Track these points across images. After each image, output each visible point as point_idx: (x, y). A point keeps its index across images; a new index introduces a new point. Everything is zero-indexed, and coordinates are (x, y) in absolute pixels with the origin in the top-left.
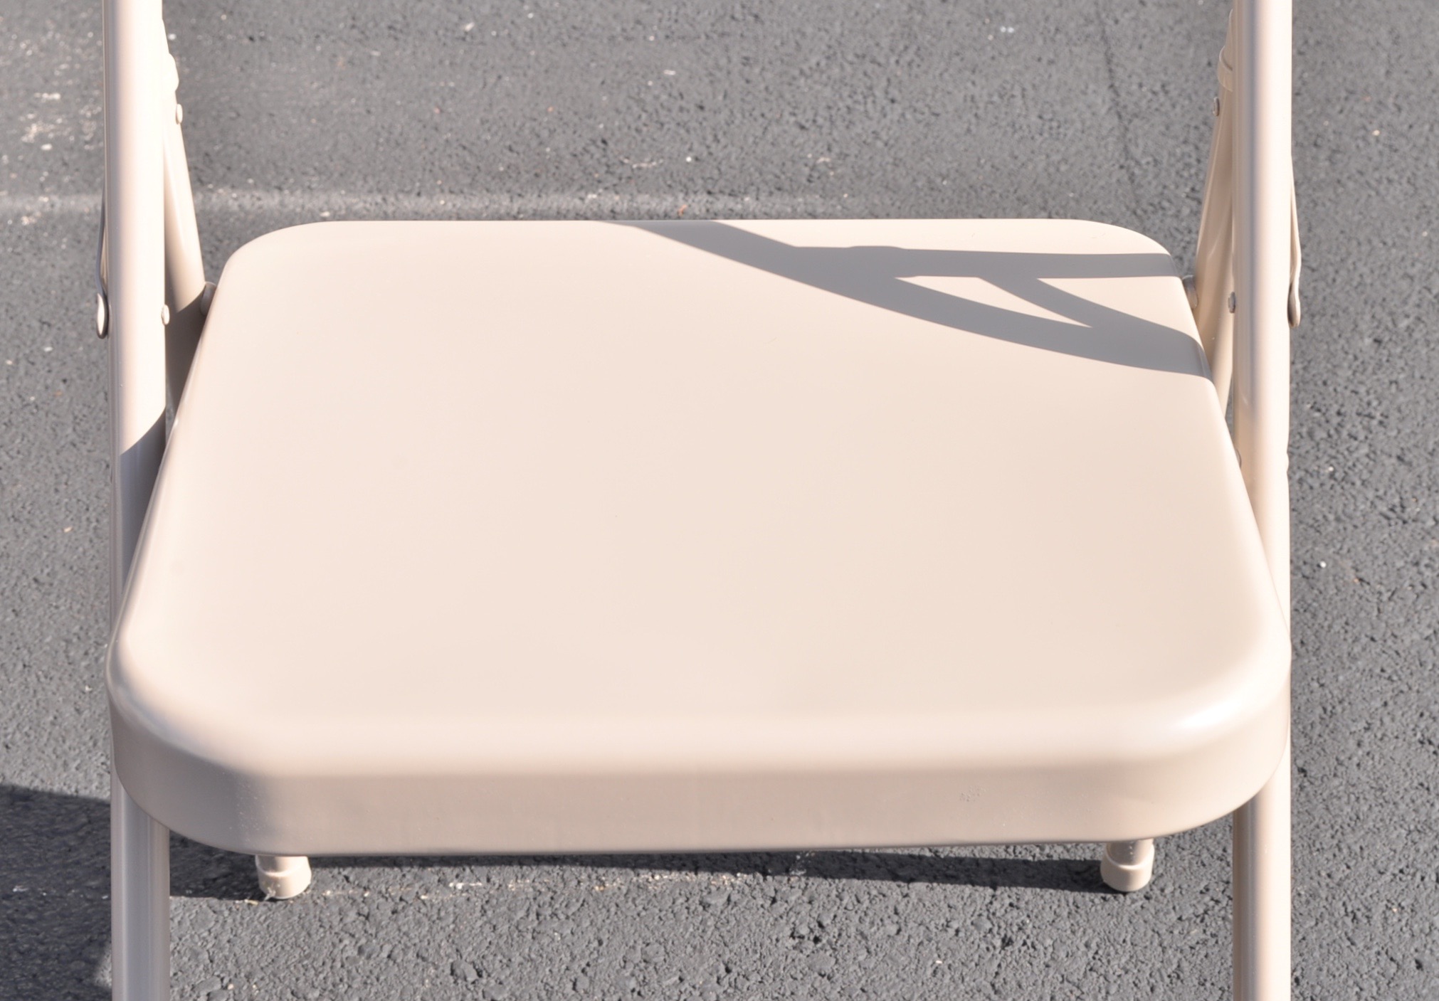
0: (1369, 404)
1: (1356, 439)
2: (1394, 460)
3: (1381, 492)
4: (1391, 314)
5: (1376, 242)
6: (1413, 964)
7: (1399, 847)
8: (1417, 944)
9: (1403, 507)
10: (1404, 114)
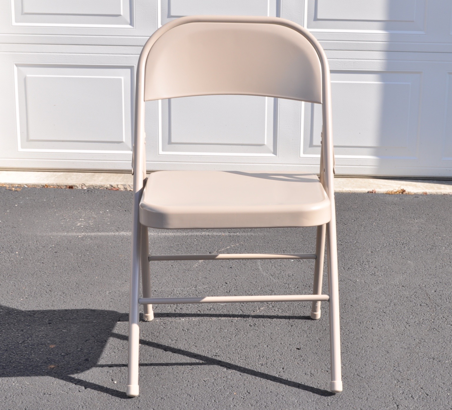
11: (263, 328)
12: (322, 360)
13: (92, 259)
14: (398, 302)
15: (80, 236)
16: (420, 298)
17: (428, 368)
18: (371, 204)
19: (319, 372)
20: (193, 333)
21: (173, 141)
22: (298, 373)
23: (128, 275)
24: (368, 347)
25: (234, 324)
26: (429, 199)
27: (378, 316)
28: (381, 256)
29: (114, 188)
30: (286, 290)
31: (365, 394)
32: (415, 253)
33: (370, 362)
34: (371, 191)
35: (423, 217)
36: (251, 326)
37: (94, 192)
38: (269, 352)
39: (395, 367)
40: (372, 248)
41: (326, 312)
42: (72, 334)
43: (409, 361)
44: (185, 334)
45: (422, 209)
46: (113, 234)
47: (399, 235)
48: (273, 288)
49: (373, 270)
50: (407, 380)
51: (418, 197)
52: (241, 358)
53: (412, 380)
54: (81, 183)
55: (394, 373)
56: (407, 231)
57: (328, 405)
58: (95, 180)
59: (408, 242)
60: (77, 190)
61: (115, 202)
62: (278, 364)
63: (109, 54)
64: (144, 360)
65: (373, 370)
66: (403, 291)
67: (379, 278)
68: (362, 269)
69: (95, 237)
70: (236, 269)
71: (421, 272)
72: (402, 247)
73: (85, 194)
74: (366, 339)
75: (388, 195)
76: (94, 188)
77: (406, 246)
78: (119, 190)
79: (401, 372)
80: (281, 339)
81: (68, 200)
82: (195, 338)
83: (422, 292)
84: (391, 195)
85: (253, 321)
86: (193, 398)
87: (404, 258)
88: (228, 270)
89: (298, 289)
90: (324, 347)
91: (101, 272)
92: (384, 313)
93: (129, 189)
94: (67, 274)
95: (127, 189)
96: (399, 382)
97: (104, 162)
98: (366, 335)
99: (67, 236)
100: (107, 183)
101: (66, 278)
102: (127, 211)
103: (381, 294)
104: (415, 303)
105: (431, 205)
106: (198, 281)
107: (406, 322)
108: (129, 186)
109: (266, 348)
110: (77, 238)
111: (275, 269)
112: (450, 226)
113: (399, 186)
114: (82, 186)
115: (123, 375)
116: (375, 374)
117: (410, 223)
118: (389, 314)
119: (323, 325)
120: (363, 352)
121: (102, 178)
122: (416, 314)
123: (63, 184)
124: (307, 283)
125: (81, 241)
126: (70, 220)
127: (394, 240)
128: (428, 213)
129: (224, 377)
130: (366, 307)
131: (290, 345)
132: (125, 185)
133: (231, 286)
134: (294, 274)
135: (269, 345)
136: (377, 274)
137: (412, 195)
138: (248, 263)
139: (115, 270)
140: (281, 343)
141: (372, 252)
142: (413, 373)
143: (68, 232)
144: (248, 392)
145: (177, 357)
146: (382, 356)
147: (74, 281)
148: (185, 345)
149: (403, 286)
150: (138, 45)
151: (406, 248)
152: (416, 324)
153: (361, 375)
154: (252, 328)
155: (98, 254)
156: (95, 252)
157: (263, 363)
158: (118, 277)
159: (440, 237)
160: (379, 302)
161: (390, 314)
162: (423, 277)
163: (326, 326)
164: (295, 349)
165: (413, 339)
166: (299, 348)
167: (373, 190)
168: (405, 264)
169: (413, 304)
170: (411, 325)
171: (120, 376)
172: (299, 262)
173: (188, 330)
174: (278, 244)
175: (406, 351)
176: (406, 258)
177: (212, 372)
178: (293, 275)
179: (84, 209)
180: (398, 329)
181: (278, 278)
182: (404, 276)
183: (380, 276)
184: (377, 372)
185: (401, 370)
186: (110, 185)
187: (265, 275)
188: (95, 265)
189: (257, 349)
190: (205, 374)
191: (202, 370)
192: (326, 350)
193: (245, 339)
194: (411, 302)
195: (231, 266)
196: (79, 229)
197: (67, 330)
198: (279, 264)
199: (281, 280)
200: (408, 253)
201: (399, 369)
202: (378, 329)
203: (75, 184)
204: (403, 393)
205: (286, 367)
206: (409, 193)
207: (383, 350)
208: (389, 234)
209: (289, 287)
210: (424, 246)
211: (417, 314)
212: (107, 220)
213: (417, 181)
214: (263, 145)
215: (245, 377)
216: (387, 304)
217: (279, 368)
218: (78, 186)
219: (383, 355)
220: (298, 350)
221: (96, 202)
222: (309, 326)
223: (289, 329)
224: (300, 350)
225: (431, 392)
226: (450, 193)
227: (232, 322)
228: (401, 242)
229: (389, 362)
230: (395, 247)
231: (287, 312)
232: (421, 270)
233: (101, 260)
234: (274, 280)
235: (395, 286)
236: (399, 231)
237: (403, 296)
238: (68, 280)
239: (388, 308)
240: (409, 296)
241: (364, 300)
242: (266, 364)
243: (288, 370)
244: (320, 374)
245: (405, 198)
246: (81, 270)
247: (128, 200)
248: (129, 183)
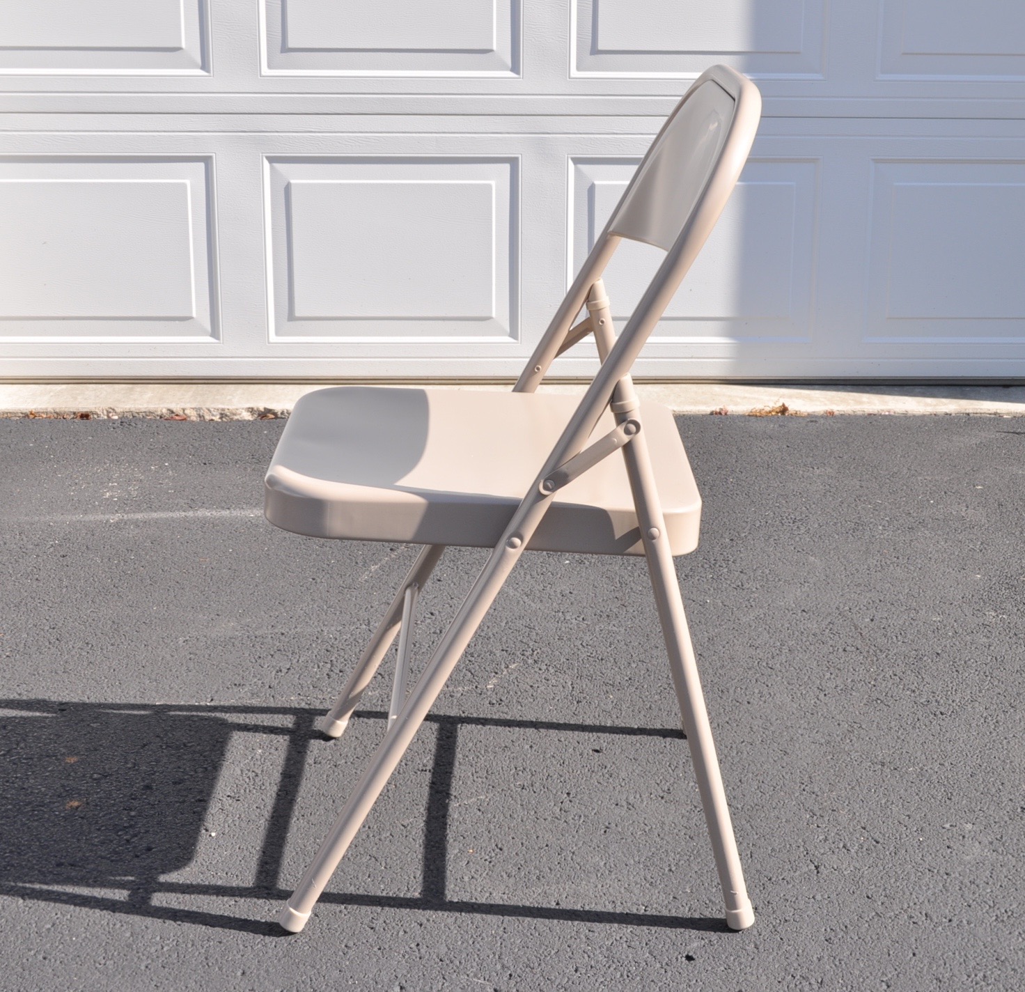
0: (728, 557)
1: (722, 567)
2: (739, 573)
3: (733, 581)
4: (738, 532)
5: (731, 512)
6: (746, 703)
7: (741, 673)
8: (748, 697)
9: (742, 586)
10: (744, 474)
11: (519, 707)
12: (649, 775)
13: (142, 568)
14: (798, 644)
15: (113, 519)
16: (841, 636)
17: (872, 785)
18: (721, 437)
19: (645, 799)
21: (298, 314)
22: (600, 802)
23: (221, 600)
24: (742, 742)
25: (455, 700)
26: (839, 425)
27: (758, 675)
28: (752, 547)
29: (177, 415)
30: (560, 624)
31: (745, 844)
32: (821, 539)
33: (751, 775)
34: (718, 410)
35: (832, 463)
36: (493, 704)
37: (134, 425)
38: (535, 759)
39: (803, 784)
40: (732, 531)
41: (648, 670)
42: (112, 731)
43: (832, 771)
44: (355, 727)
45: (828, 446)
46: (183, 514)
47: (784, 502)
48: (532, 622)
49: (738, 578)
50: (830, 811)
51: (816, 422)
52: (478, 775)
53: (841, 812)
54: (106, 406)
55: (802, 798)
56: (800, 493)
57: (670, 870)
58: (135, 400)
59: (804, 516)
60: (98, 422)
61: (182, 445)
62: (558, 784)
63: (158, 131)
64: (270, 783)
65: (758, 791)
66: (806, 622)
67: (752, 596)
68: (715, 577)
69: (145, 522)
70: (450, 582)
71: (839, 581)
72: (794, 528)
73: (117, 430)
74: (737, 725)
75: (753, 419)
76: (133, 417)
77: (802, 524)
78: (188, 419)
79: (817, 795)
81: (80, 444)
82: (376, 735)
83: (845, 623)
84: (759, 418)
85: (496, 694)
86: (384, 864)
87: (800, 550)
88: (434, 586)
89: (585, 622)
90: (652, 745)
91: (164, 597)
92: (769, 670)
93: (208, 417)
94: (90, 602)
95: (203, 416)
96: (816, 815)
97: (153, 361)
98: (736, 717)
99: (84, 522)
100: (161, 406)
101: (89, 611)
102: (208, 465)
103: (760, 629)
104: (831, 646)
105: (845, 437)
106: (372, 610)
107: (818, 688)
108: (209, 410)
109: (530, 751)
110: (105, 524)
111: (532, 582)
112: (887, 481)
113: (776, 399)
114: (108, 412)
115: (228, 818)
116: (764, 800)
117: (805, 477)
118: (780, 671)
119: (645, 699)
120: (734, 754)
121: (149, 395)
122: (837, 671)
123: (66, 410)
124: (603, 609)
125: (116, 531)
126: (88, 487)
127: (774, 514)
128: (841, 455)
129: (444, 817)
130: (732, 658)
131: (579, 743)
132: (200, 409)
133: (442, 621)
134: (574, 589)
135: (534, 745)
136: (746, 586)
137: (803, 418)
138: (474, 569)
139: (194, 592)
140: (559, 740)
141: (732, 540)
142: (843, 795)
143: (85, 512)
144: (499, 846)
145: (341, 775)
146: (775, 761)
147: (108, 617)
148: (355, 749)
149: (804, 611)
150: (220, 111)
151: (803, 530)
152: (840, 692)
154: (494, 709)
155: (154, 558)
156: (147, 554)
157: (526, 784)
158: (200, 607)
159: (870, 503)
160: (757, 645)
161: (783, 671)
162: (843, 590)
163: (650, 700)
164: (591, 752)
165: (836, 724)
166: (598, 749)
167: (722, 409)
168: (804, 564)
169: (829, 649)
170: (829, 693)
171: (222, 820)
172: (582, 565)
175: (824, 749)
176: (803, 550)
177: (418, 807)
178: (571, 593)
179: (115, 462)
180: (803, 702)
181: (541, 601)
182: (803, 590)
183: (754, 589)
184: (768, 795)
185: (816, 789)
186: (169, 410)
187: (512, 594)
188: (151, 582)
189: (509, 753)
190: (403, 810)
191: (396, 802)
192: (655, 752)
193: (483, 732)
194: (823, 643)
195: (438, 578)
196: (109, 506)
197: (101, 724)
198: (539, 570)
199: (547, 605)
200: (808, 539)
201: (813, 788)
202: (761, 703)
203: (93, 410)
204: (826, 840)
205: (574, 791)
206: (796, 413)
207: (776, 749)
208: (764, 502)
209: (565, 619)
210: (839, 524)
211: (839, 669)
212: (167, 484)
213: (810, 387)
214: (489, 318)
215: (489, 815)
216: (774, 649)
217: (560, 793)
218: (99, 413)
219: (776, 759)
220: (596, 754)
221: (141, 446)
222: (615, 702)
223: (575, 708)
224: (601, 754)
225: (884, 835)
226: (883, 411)
227: (452, 696)
228: (789, 517)
229: (789, 774)
230: (780, 528)
231: (567, 671)
232: (837, 575)
233: (161, 571)
234: (533, 604)
235: (787, 611)
236: (784, 493)
237: (805, 632)
238: (95, 615)
239: (776, 658)
240: (817, 631)
241: (725, 642)
242: (532, 786)
243: (579, 797)
244: (647, 803)
245: (791, 424)
246: (121, 594)
247: (209, 442)
248: (208, 405)
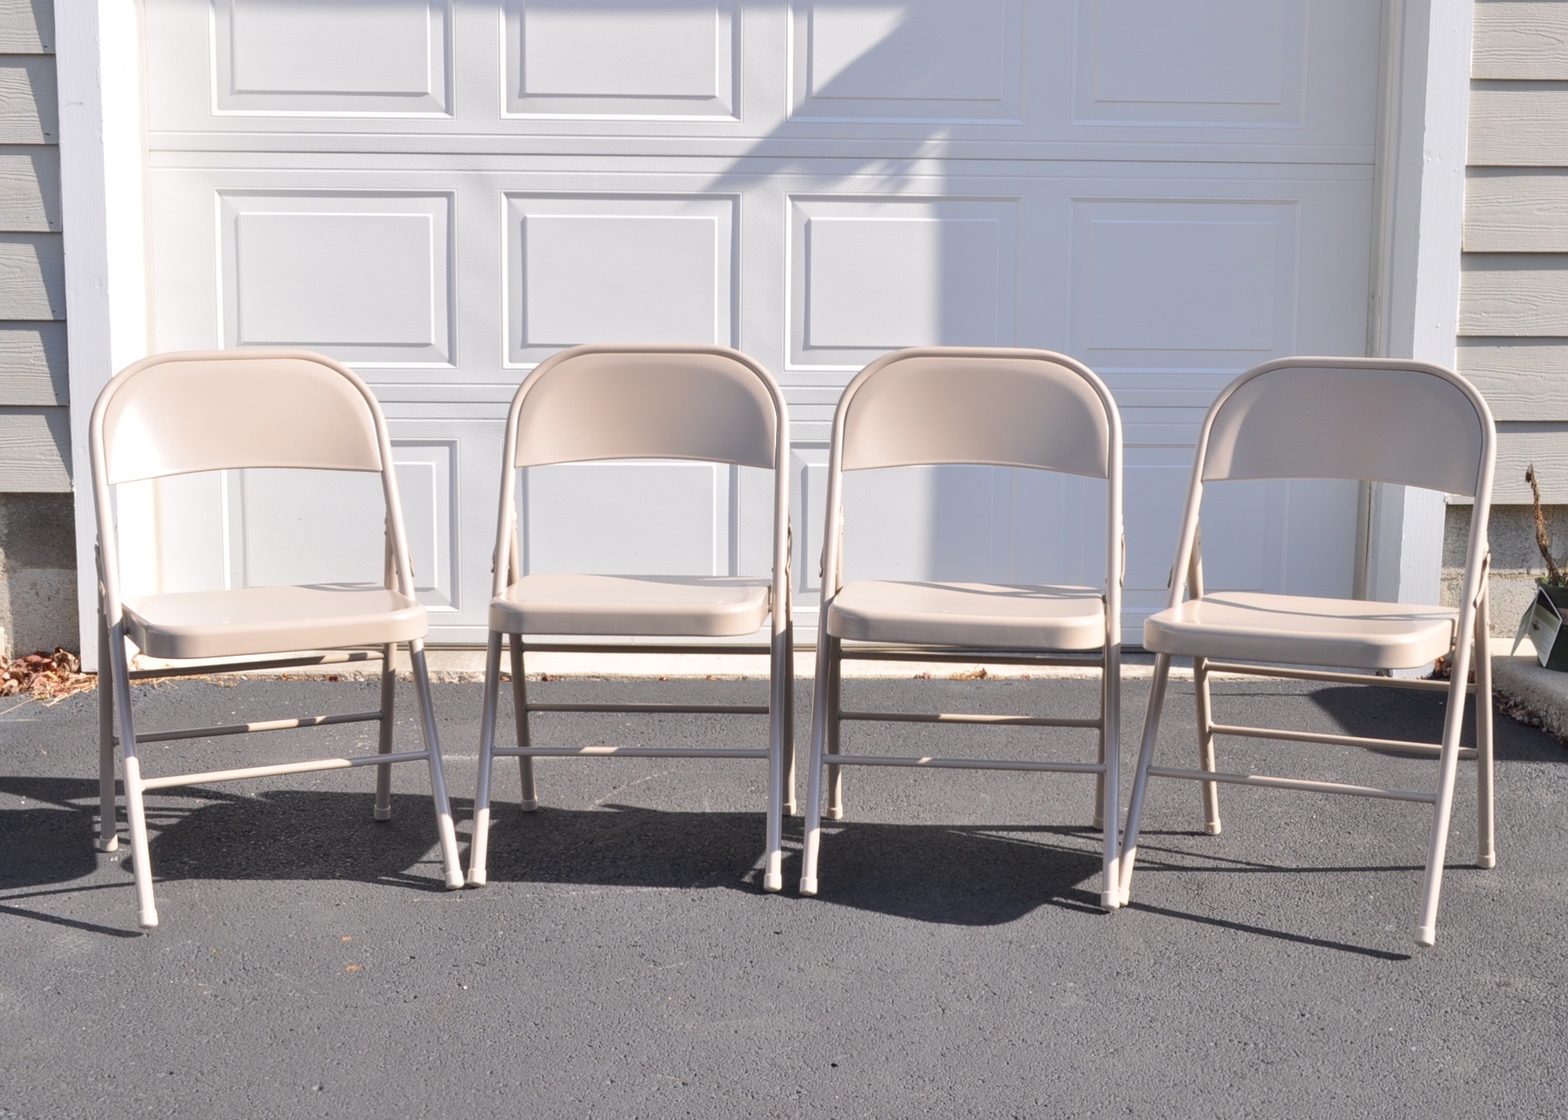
11: (716, 903)
12: (819, 949)
17: (999, 957)
18: (920, 698)
19: (812, 965)
20: (593, 913)
22: (776, 967)
25: (663, 898)
26: (1031, 687)
31: (889, 995)
33: (901, 950)
34: (921, 675)
36: (695, 900)
38: (727, 938)
44: (579, 916)
45: (1017, 705)
49: (916, 809)
50: (961, 975)
51: (1011, 684)
53: (970, 976)
54: (353, 669)
55: (941, 966)
57: (827, 1011)
60: (346, 684)
62: (743, 955)
65: (906, 962)
68: (896, 809)
73: (364, 690)
75: (953, 682)
79: (953, 965)
80: (748, 919)
81: (331, 702)
84: (959, 680)
86: (600, 1007)
87: (974, 788)
95: (443, 679)
96: (949, 977)
100: (405, 669)
105: (1035, 697)
108: (449, 673)
112: (1066, 734)
114: (355, 675)
123: (317, 673)
126: (341, 738)
129: (650, 977)
131: (764, 928)
132: (440, 672)
137: (1000, 681)
138: (686, 803)
140: (747, 925)
141: (915, 781)
144: (693, 995)
148: (579, 931)
153: (885, 968)
154: (696, 904)
159: (1046, 752)
164: (773, 934)
166: (780, 931)
167: (925, 674)
168: (975, 799)
173: (583, 909)
174: (742, 770)
176: (977, 788)
185: (953, 960)
186: (411, 673)
192: (825, 934)
203: (341, 673)
204: (954, 992)
205: (756, 960)
206: (994, 676)
212: (413, 736)
217: (744, 961)
218: (347, 675)
219: (924, 939)
220: (776, 935)
223: (762, 904)
224: (781, 935)
225: (1001, 990)
226: (1075, 675)
232: (1003, 808)
245: (987, 686)
247: (449, 701)
248: (448, 669)
